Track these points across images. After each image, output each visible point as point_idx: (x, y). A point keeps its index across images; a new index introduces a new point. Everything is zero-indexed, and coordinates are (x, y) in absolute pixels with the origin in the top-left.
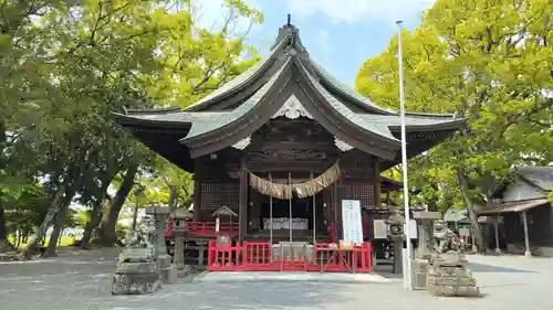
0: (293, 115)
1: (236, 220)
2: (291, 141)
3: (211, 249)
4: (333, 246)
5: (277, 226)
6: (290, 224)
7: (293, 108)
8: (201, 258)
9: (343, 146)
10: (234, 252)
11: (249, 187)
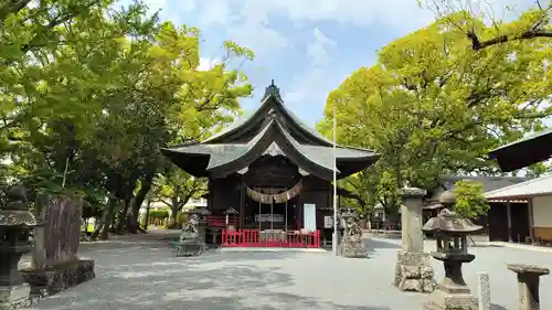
0: (273, 154)
1: (237, 215)
2: (273, 168)
3: (223, 233)
4: (297, 232)
5: (264, 220)
6: (271, 218)
7: (274, 150)
8: (214, 240)
9: (303, 172)
10: (237, 236)
11: (246, 195)
